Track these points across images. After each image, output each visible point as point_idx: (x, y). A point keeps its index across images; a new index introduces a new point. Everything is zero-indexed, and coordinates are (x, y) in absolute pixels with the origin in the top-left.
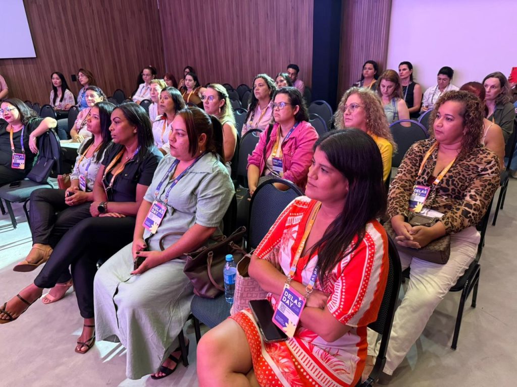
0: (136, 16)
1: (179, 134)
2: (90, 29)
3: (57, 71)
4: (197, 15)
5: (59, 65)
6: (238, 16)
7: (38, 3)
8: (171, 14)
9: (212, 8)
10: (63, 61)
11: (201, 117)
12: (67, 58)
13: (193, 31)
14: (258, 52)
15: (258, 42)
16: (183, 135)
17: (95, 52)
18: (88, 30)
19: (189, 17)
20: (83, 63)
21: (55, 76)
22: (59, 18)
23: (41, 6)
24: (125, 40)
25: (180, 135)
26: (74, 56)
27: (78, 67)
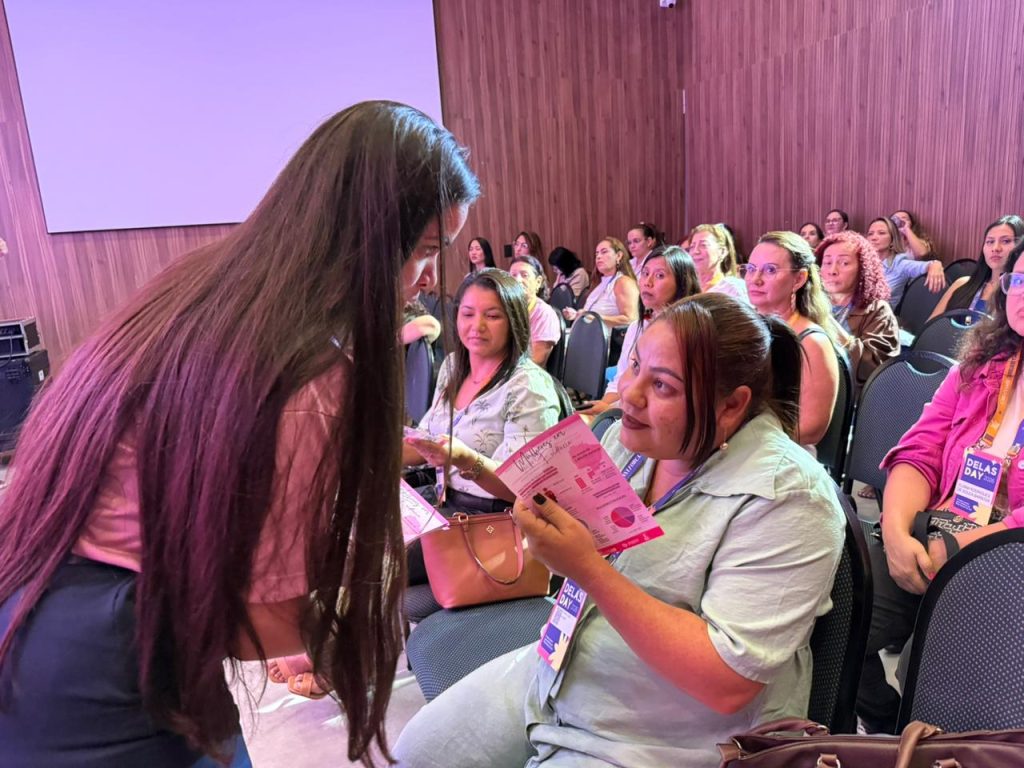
0: (637, 129)
1: (658, 383)
2: (549, 158)
3: (481, 235)
4: (764, 117)
5: (486, 227)
6: (862, 107)
7: (465, 117)
8: (708, 120)
9: (801, 97)
10: (493, 218)
11: (743, 336)
12: (501, 214)
13: (753, 152)
14: (909, 183)
15: (911, 161)
16: (672, 393)
17: (553, 200)
18: (544, 159)
19: (747, 123)
20: (528, 223)
21: (475, 244)
22: (497, 141)
23: (470, 120)
24: (609, 178)
25: (663, 389)
26: (514, 209)
27: (517, 228)
